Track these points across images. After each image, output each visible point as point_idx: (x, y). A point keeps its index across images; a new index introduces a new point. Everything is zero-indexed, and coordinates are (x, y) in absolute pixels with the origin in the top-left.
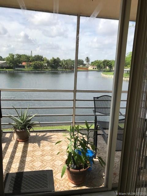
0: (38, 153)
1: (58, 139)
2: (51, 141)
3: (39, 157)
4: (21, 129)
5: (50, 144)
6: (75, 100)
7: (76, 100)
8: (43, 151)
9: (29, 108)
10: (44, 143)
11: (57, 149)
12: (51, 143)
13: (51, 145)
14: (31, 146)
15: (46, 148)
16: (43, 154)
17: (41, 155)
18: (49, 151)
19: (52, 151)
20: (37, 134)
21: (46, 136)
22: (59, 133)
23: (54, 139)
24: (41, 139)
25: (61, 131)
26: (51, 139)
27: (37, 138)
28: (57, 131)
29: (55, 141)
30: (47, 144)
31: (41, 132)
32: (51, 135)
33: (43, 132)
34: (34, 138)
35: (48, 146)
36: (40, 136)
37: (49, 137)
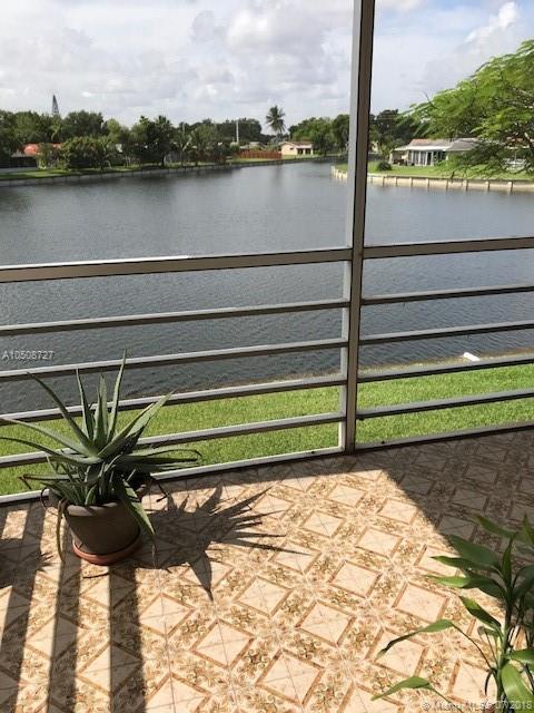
0: (224, 644)
1: (294, 518)
2: (266, 541)
3: (235, 673)
4: (99, 501)
5: (266, 562)
6: (358, 303)
7: (364, 302)
8: (243, 619)
10: (228, 560)
11: (319, 596)
12: (271, 553)
13: (275, 567)
14: (165, 590)
15: (252, 597)
16: (254, 646)
17: (241, 655)
18: (276, 618)
19: (296, 619)
20: (170, 500)
21: (226, 506)
22: (286, 482)
23: (276, 523)
24: (206, 530)
25: (294, 466)
26: (260, 527)
27: (181, 524)
28: (275, 469)
29: (283, 539)
30: (249, 564)
31: (195, 481)
32: (252, 499)
33: (205, 479)
34: (168, 530)
35: (262, 583)
36: (190, 509)
37: (246, 514)
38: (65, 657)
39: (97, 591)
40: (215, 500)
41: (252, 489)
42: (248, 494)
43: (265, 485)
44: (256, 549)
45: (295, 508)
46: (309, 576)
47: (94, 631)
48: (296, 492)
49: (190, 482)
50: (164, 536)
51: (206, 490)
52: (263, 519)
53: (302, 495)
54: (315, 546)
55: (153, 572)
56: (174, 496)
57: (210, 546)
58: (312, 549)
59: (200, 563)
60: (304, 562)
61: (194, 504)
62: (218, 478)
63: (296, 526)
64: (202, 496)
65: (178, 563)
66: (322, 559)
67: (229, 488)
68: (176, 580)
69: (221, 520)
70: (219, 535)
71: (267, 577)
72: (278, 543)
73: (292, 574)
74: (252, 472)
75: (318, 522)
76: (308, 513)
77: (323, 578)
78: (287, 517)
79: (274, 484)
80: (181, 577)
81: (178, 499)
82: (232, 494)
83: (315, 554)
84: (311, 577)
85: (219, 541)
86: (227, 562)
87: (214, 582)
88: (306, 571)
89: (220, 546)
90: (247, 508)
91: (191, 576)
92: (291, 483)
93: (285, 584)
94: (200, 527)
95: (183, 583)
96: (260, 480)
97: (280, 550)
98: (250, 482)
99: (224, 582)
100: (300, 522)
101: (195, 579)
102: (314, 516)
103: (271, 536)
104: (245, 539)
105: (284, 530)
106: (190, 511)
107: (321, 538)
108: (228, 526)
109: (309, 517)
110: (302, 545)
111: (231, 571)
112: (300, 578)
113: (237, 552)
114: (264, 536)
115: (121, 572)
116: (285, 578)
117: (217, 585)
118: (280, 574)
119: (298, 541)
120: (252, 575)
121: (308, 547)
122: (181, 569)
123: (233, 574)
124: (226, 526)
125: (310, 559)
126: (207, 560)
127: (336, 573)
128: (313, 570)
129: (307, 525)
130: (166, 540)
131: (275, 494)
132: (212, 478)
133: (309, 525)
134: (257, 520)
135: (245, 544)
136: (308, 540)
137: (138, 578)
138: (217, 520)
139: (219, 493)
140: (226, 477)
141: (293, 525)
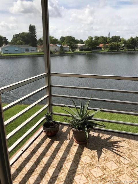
0: (97, 172)
1: (129, 150)
2: (118, 153)
3: (97, 180)
5: (116, 158)
8: (104, 169)
9: (91, 100)
10: (106, 153)
11: (127, 172)
12: (118, 156)
13: (118, 160)
15: (109, 165)
16: (104, 176)
17: (100, 177)
18: (113, 172)
19: (118, 175)
20: (99, 135)
21: (112, 141)
22: (131, 140)
23: (123, 149)
24: (104, 145)
25: (135, 137)
26: (118, 149)
27: (99, 141)
28: (129, 136)
29: (124, 154)
30: (111, 157)
31: (106, 132)
32: (119, 141)
33: (109, 132)
34: (95, 141)
35: (113, 162)
36: (103, 138)
37: (116, 144)
38: (63, 159)
39: (75, 149)
40: (110, 138)
41: (120, 139)
42: (119, 140)
43: (124, 139)
44: (115, 154)
45: (131, 148)
46: (126, 166)
47: (71, 157)
48: (133, 144)
49: (105, 132)
50: (94, 143)
51: (108, 135)
52: (120, 147)
53: (134, 145)
54: (132, 159)
55: (88, 149)
56: (100, 134)
57: (104, 149)
58: (130, 160)
59: (100, 152)
60: (127, 162)
61: (104, 138)
62: (113, 133)
63: (129, 152)
64: (107, 136)
65: (94, 150)
66: (132, 163)
67: (114, 137)
68: (92, 153)
69: (109, 144)
70: (107, 147)
71: (115, 161)
72: (122, 154)
73: (122, 164)
74: (123, 135)
75: (136, 153)
76: (134, 150)
77: (130, 168)
78: (127, 149)
79: (127, 140)
80: (94, 153)
81: (101, 135)
82: (115, 138)
83: (131, 161)
84: (127, 167)
85: (106, 148)
86: (106, 154)
87: (101, 157)
88: (126, 165)
89: (106, 150)
90: (117, 143)
91: (96, 154)
92: (132, 141)
93: (119, 165)
94: (103, 143)
95: (94, 155)
96: (124, 137)
97: (121, 156)
98: (121, 137)
99: (103, 158)
100: (130, 151)
101: (97, 155)
102: (135, 152)
103: (120, 152)
104: (113, 150)
105: (125, 152)
106: (102, 139)
107: (135, 158)
108: (110, 145)
109: (133, 151)
110: (128, 158)
111: (106, 156)
112: (124, 165)
113: (110, 153)
114: (119, 151)
115: (81, 147)
116: (119, 164)
117: (101, 158)
118: (119, 162)
119: (127, 156)
120: (111, 160)
121: (130, 159)
122: (94, 151)
123: (106, 157)
124: (109, 145)
125: (129, 162)
126: (102, 151)
127: (135, 168)
128: (128, 165)
129: (132, 153)
130: (94, 144)
131: (127, 142)
132: (111, 133)
133: (133, 153)
134: (118, 147)
135: (113, 151)
136: (130, 157)
137: (84, 149)
138: (108, 143)
139: (111, 137)
140: (115, 134)
141: (128, 151)
